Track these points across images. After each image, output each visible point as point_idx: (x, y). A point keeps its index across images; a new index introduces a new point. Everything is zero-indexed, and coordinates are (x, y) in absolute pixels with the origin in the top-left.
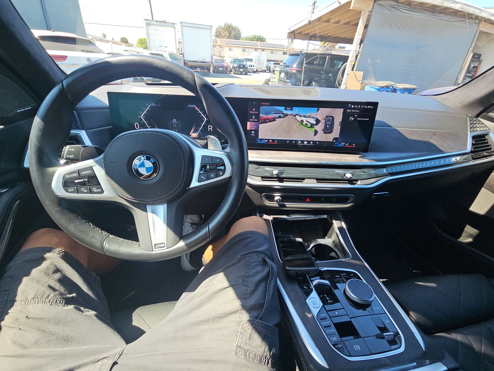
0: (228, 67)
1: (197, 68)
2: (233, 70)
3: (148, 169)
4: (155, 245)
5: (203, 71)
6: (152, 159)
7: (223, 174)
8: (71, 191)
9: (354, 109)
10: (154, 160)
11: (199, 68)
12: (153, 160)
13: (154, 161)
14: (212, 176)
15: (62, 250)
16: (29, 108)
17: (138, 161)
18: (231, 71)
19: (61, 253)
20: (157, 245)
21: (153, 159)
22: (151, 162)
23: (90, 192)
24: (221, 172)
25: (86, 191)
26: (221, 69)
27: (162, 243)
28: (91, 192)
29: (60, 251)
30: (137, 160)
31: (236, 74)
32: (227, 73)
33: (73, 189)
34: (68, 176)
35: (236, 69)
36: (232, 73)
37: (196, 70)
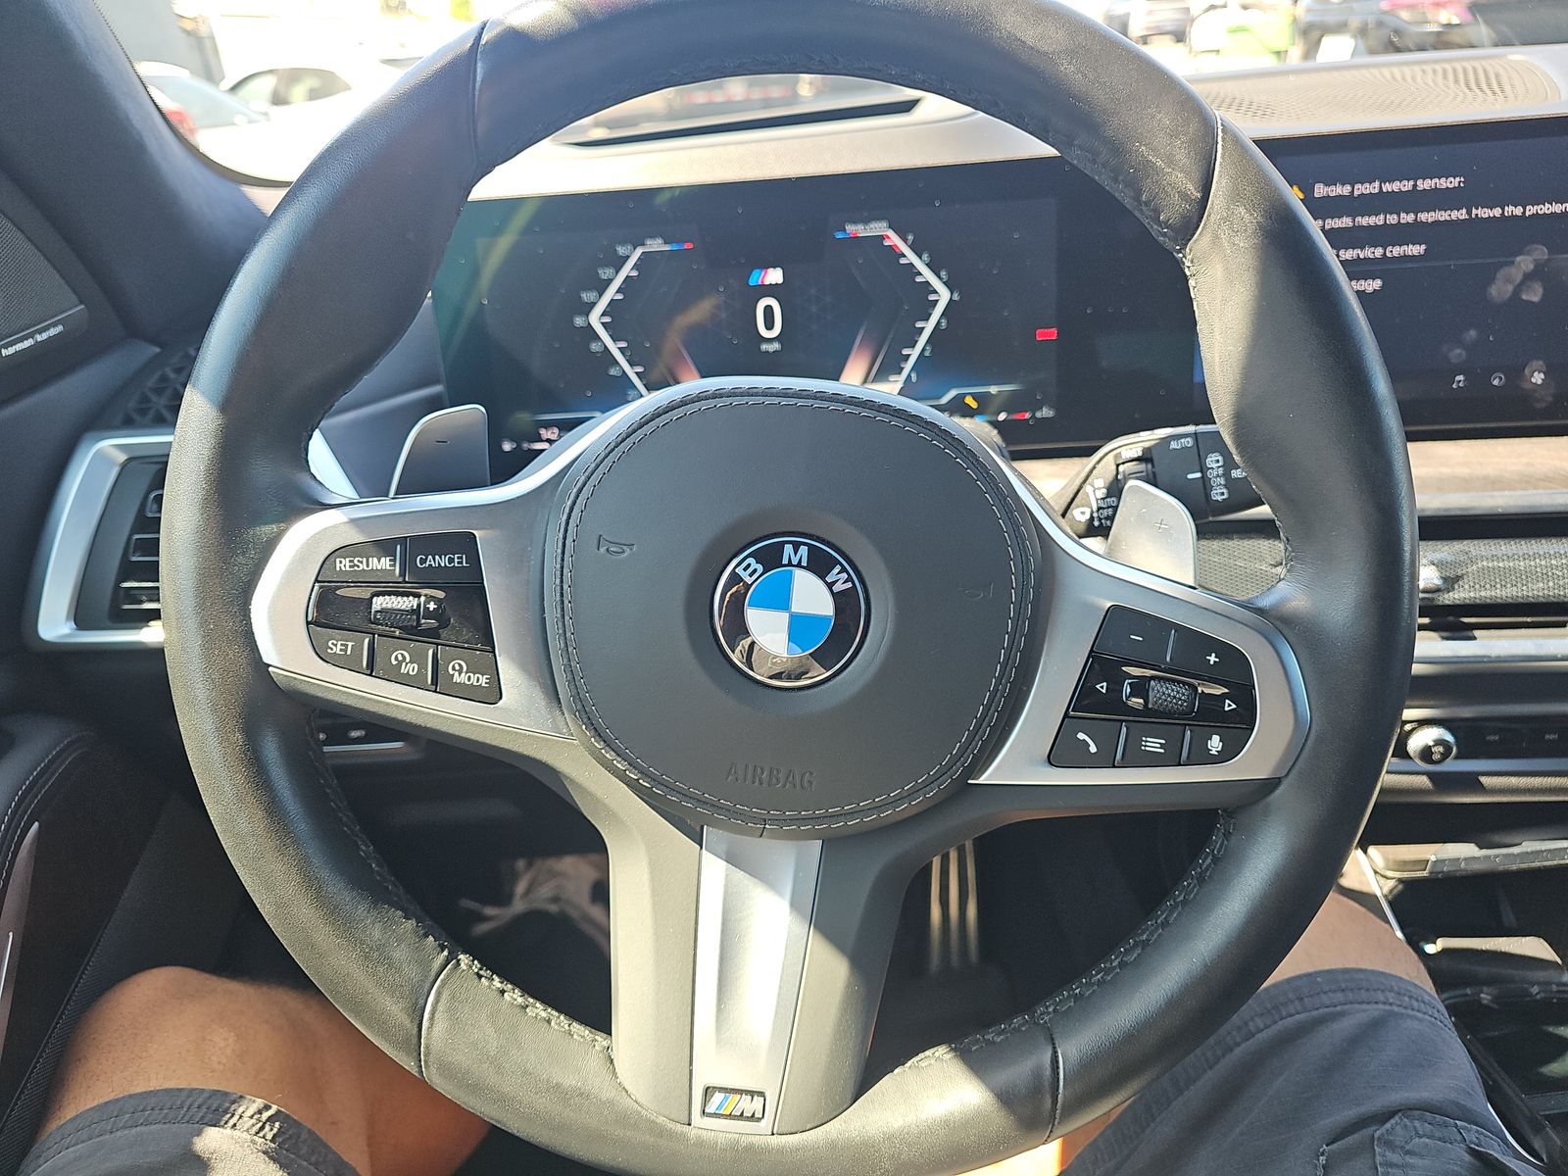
3: (799, 626)
4: (708, 1092)
6: (837, 569)
7: (1225, 756)
8: (337, 650)
10: (849, 579)
12: (845, 575)
13: (849, 585)
14: (1153, 745)
15: (267, 1108)
16: (53, 332)
17: (760, 568)
19: (267, 1127)
20: (718, 1097)
21: (843, 570)
22: (830, 586)
23: (435, 681)
24: (1216, 739)
25: (411, 669)
27: (752, 1093)
28: (438, 682)
29: (260, 1112)
30: (751, 560)
33: (350, 644)
34: (343, 564)
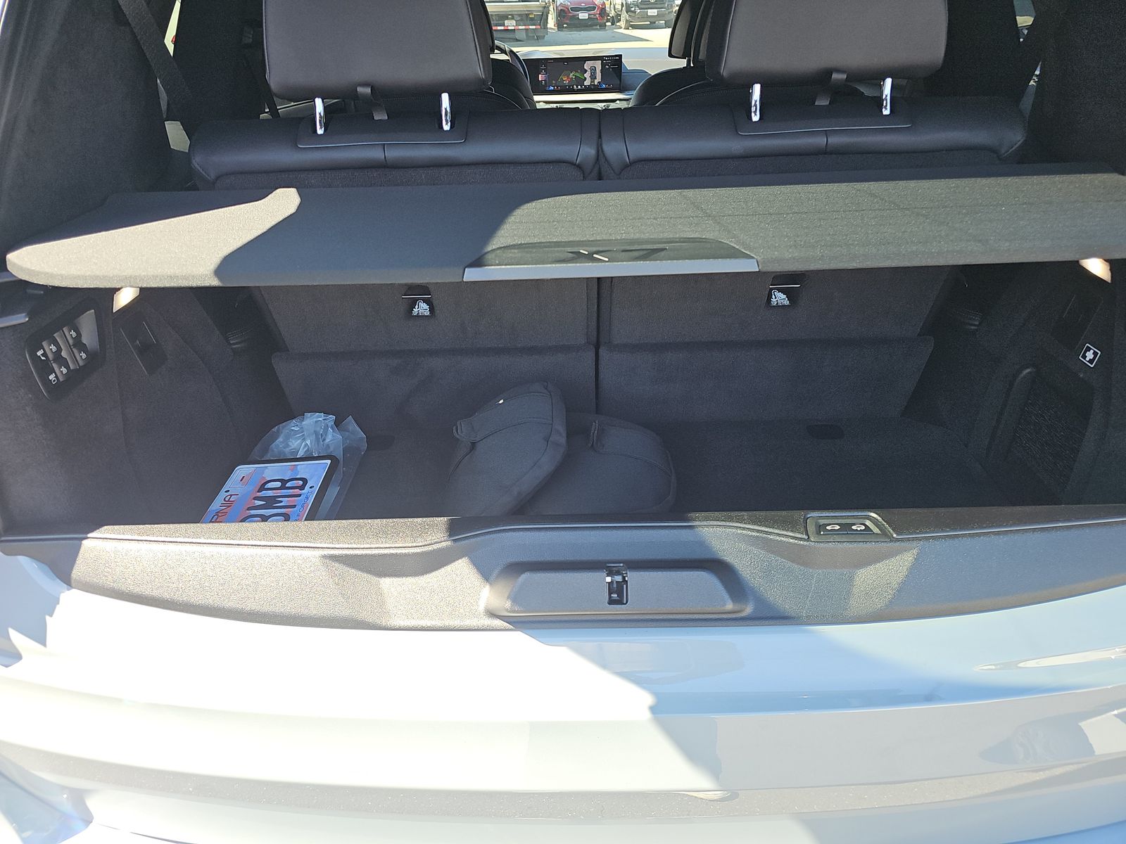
0: (608, 6)
1: (507, 19)
2: (624, 16)
5: (524, 27)
9: (608, 60)
11: (513, 18)
18: (615, 20)
26: (583, 16)
31: (635, 27)
32: (603, 26)
35: (634, 12)
36: (622, 23)
37: (504, 25)
